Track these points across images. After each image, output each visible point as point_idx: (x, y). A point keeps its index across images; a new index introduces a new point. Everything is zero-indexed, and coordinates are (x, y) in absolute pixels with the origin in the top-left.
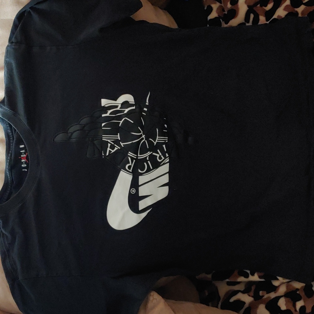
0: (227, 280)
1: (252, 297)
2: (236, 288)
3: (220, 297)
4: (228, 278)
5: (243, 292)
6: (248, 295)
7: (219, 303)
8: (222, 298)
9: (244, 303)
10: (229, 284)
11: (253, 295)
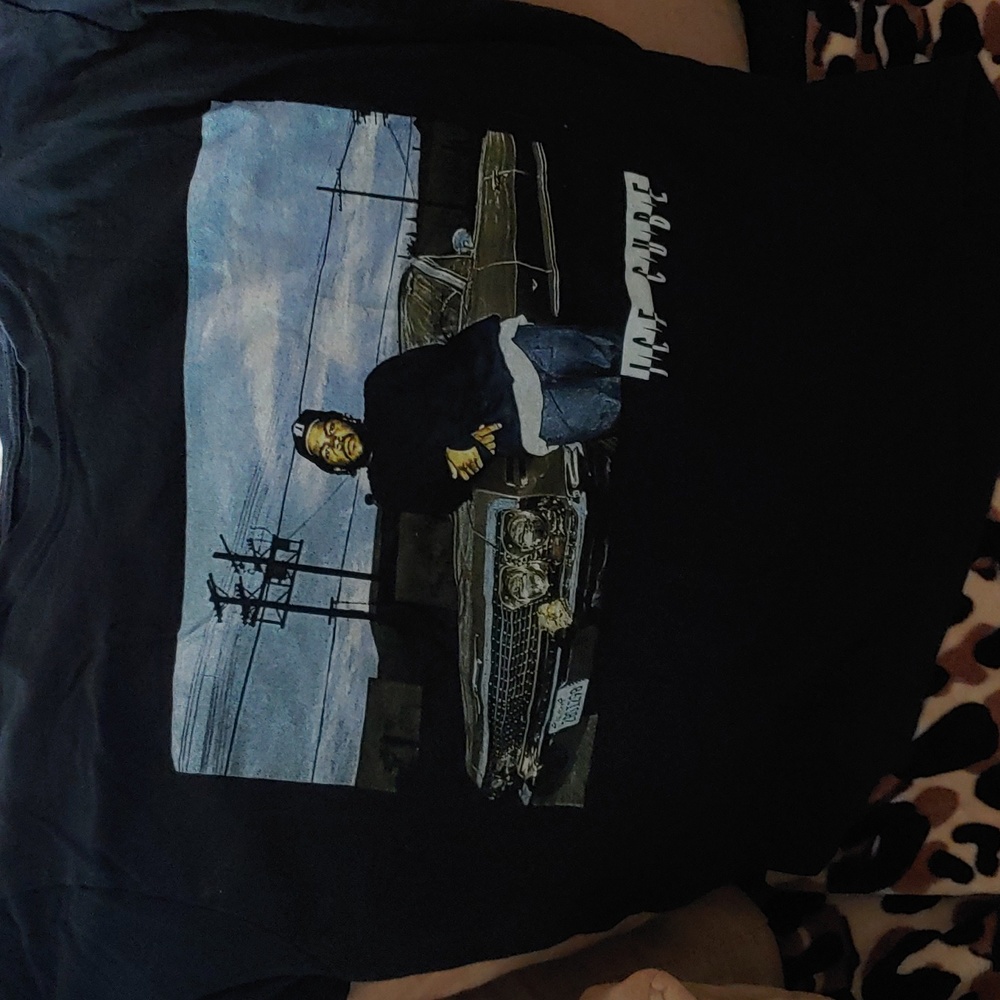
0: (888, 891)
1: (985, 956)
2: (920, 921)
3: (855, 956)
4: (890, 884)
5: (952, 939)
6: (970, 949)
7: (852, 977)
8: (864, 958)
9: (956, 979)
10: (891, 905)
11: (990, 950)
